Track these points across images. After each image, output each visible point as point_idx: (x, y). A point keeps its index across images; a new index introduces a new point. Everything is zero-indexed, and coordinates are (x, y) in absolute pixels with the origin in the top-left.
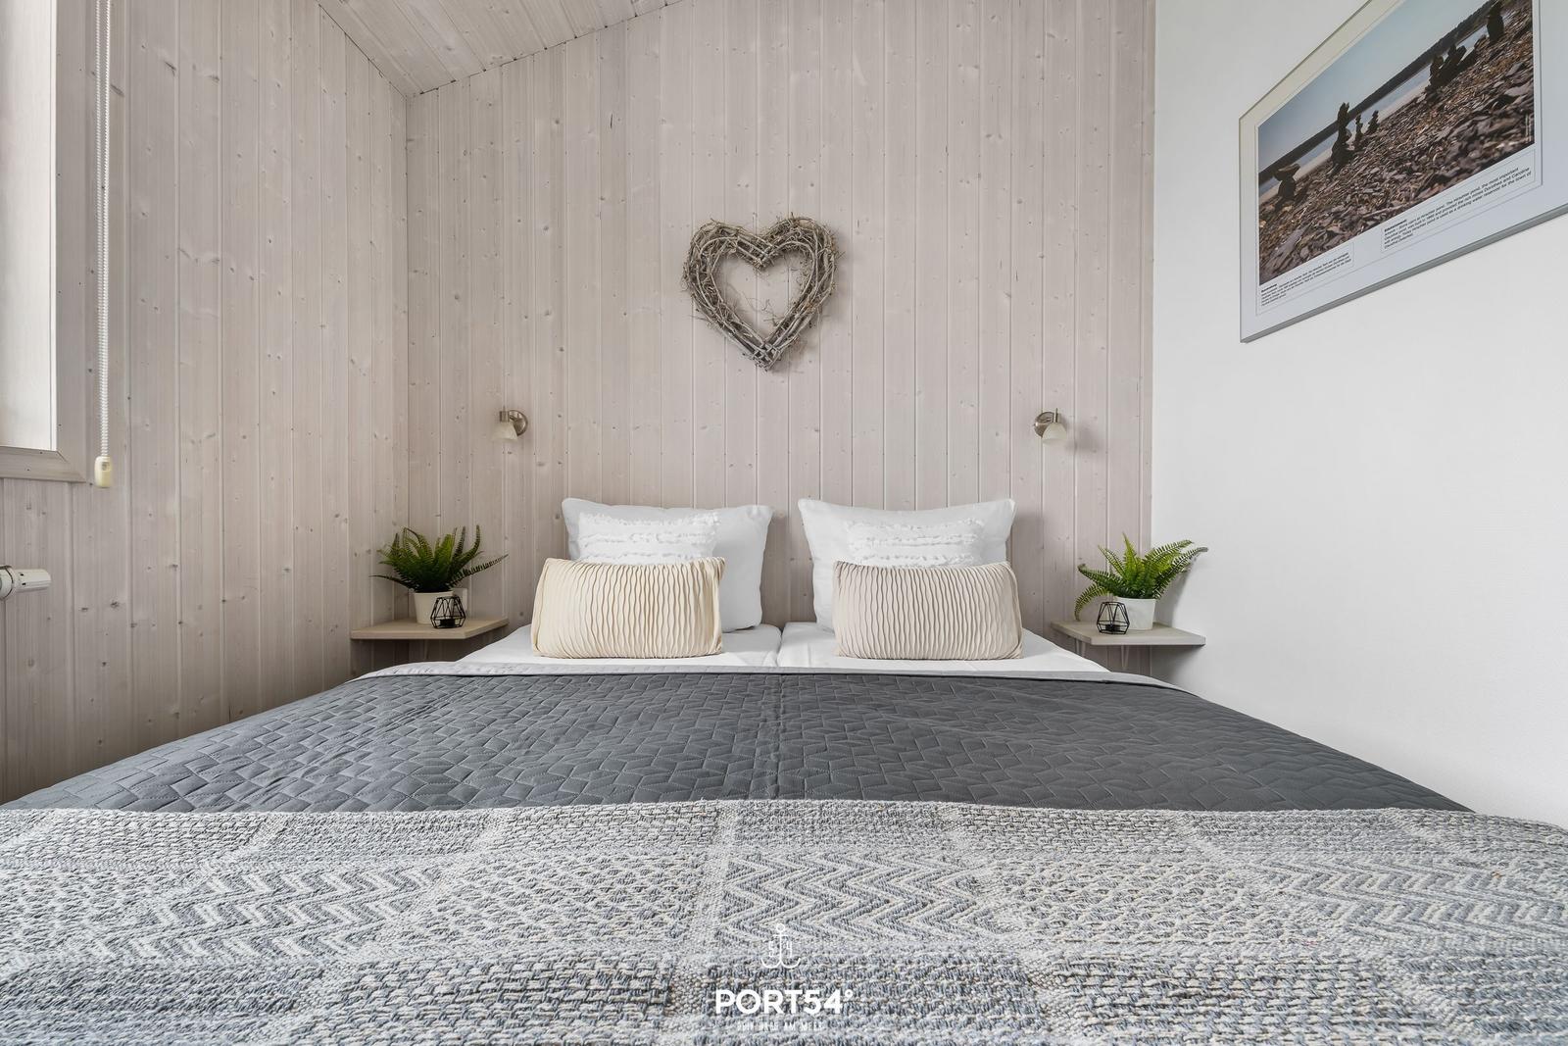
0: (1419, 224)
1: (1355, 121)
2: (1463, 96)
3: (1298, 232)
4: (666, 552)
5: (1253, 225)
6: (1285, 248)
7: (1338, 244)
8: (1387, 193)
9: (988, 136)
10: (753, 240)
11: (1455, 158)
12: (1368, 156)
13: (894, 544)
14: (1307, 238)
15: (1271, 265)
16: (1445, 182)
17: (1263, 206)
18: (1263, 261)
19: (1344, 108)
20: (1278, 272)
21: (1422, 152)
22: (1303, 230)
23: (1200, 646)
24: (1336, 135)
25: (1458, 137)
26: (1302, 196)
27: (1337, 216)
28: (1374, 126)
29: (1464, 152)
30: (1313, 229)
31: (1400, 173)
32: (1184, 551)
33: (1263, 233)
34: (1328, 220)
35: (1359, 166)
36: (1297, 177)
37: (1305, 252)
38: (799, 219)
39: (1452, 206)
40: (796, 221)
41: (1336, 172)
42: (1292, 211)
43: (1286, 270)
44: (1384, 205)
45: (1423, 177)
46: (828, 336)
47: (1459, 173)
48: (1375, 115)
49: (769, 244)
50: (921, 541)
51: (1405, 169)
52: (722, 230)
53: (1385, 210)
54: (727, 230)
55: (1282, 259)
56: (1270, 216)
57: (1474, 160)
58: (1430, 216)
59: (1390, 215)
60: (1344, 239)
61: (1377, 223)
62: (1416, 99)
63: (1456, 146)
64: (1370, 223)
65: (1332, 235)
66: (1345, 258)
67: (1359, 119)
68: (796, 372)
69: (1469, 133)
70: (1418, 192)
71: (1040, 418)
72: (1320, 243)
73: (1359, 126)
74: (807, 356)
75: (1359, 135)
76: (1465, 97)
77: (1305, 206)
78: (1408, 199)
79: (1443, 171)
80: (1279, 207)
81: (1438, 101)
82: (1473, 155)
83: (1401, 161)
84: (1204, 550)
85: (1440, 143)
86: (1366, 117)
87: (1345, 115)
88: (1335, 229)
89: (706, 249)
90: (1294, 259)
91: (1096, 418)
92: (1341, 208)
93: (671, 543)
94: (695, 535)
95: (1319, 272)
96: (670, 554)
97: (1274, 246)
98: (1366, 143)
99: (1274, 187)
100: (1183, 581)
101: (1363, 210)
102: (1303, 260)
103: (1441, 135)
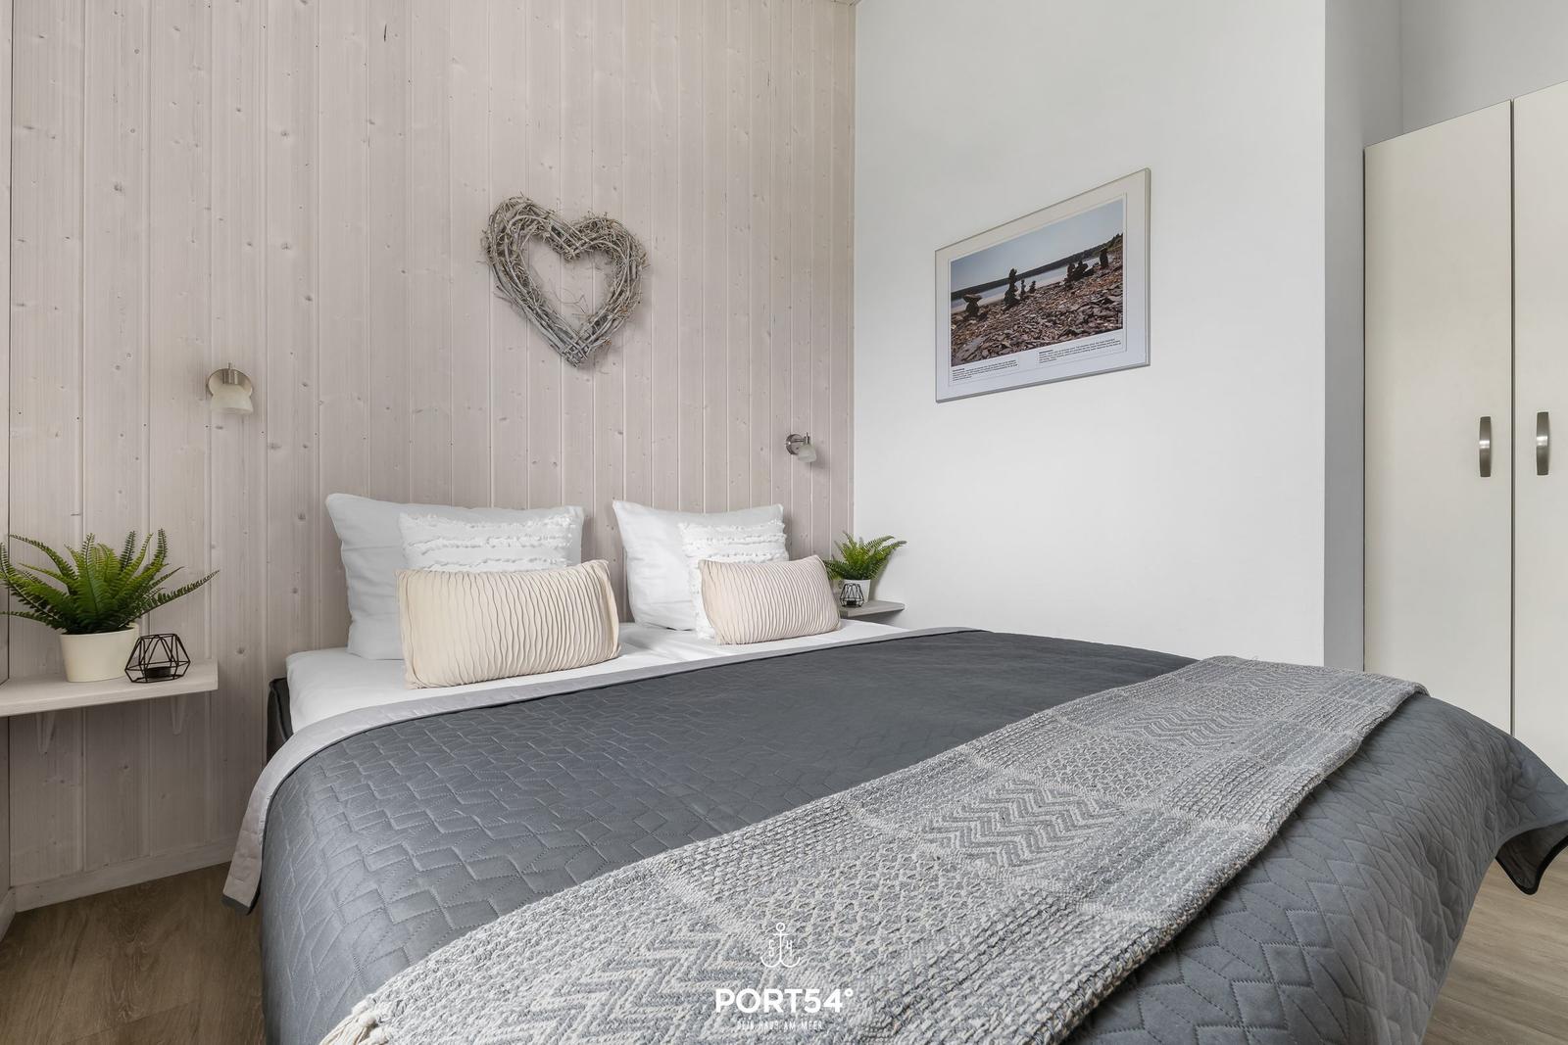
0: (1060, 354)
1: (1020, 282)
2: (1086, 291)
3: (980, 340)
4: (533, 557)
5: (947, 327)
6: (971, 346)
7: (1008, 353)
8: (1041, 331)
9: (755, 196)
10: (567, 228)
11: (1081, 323)
12: (1029, 306)
13: (730, 543)
14: (987, 344)
15: (960, 355)
16: (1075, 335)
17: (954, 315)
18: (954, 352)
19: (1013, 272)
20: (965, 361)
21: (1062, 314)
22: (985, 338)
23: (899, 611)
24: (1007, 287)
25: (1083, 312)
26: (983, 317)
27: (1008, 336)
28: (1032, 290)
29: (1086, 322)
30: (990, 340)
31: (1049, 321)
32: (885, 544)
33: (953, 332)
34: (1002, 337)
35: (1023, 310)
36: (980, 303)
37: (985, 353)
38: (612, 221)
39: (1078, 350)
40: (610, 224)
41: (1007, 309)
42: (975, 324)
43: (973, 360)
44: (1039, 338)
45: (1063, 329)
46: (630, 342)
47: (1083, 332)
48: (1034, 283)
49: (583, 237)
50: (748, 540)
51: (1052, 320)
52: (530, 208)
53: (1038, 341)
54: (534, 209)
55: (968, 354)
56: (959, 323)
57: (1092, 328)
58: (1067, 352)
59: (1042, 345)
60: (1013, 351)
61: (1034, 347)
62: (1059, 283)
63: (1081, 317)
64: (1030, 346)
65: (1004, 347)
66: (1013, 363)
67: (1023, 282)
68: (600, 371)
69: (1089, 312)
70: (1061, 336)
71: (790, 438)
72: (996, 350)
73: (1023, 287)
74: (611, 358)
75: (1023, 292)
76: (1087, 290)
77: (986, 324)
78: (1053, 338)
79: (1073, 328)
80: (966, 319)
81: (1072, 289)
82: (1091, 325)
83: (1049, 315)
84: (905, 542)
85: (1072, 312)
86: (1028, 282)
87: (1013, 277)
88: (1007, 343)
89: (514, 224)
90: (977, 355)
91: (823, 442)
92: (1011, 332)
93: (533, 546)
94: (554, 538)
95: (995, 367)
96: (536, 559)
97: (962, 344)
98: (1028, 298)
99: (963, 306)
100: (885, 567)
101: (1025, 337)
102: (985, 358)
103: (1073, 308)
